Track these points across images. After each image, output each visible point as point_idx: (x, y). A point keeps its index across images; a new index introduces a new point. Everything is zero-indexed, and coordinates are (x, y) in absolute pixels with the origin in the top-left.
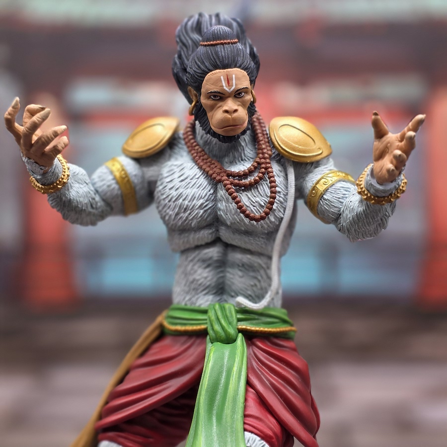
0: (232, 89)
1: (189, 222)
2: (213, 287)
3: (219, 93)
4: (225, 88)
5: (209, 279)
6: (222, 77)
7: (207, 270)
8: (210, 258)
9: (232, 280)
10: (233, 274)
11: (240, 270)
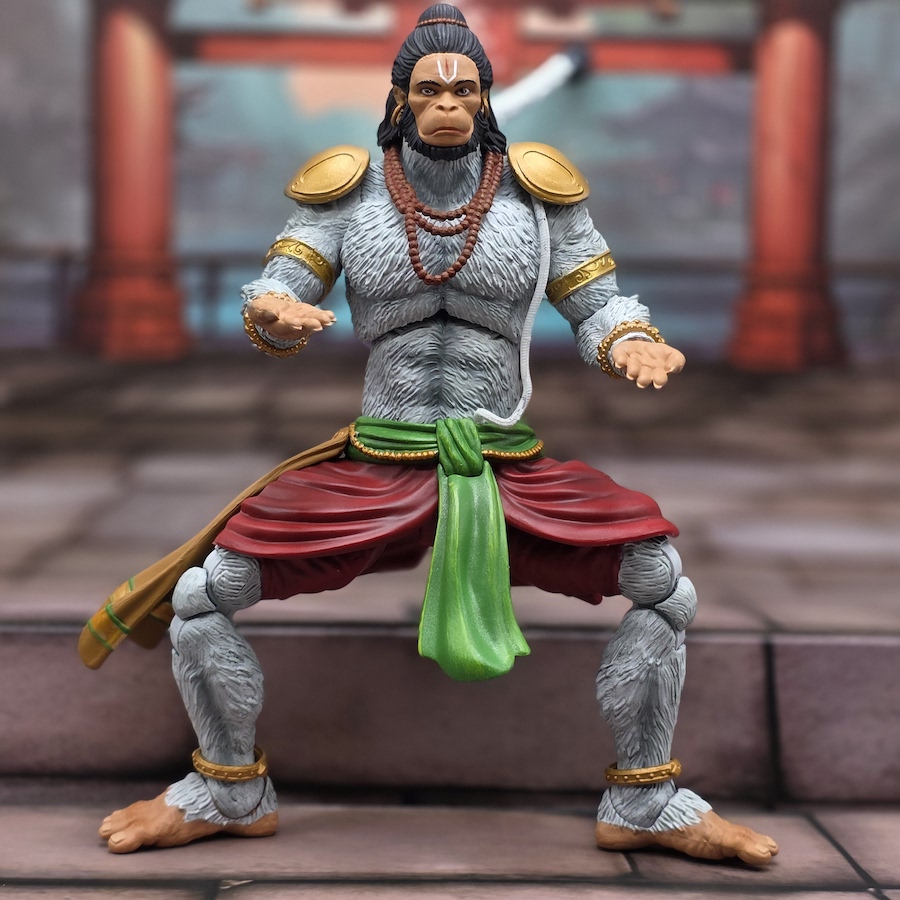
0: (451, 80)
1: (403, 285)
2: (424, 395)
3: (433, 82)
4: (442, 76)
5: (418, 383)
6: (439, 63)
7: (416, 370)
8: (419, 353)
9: (452, 384)
10: (454, 376)
11: (463, 369)
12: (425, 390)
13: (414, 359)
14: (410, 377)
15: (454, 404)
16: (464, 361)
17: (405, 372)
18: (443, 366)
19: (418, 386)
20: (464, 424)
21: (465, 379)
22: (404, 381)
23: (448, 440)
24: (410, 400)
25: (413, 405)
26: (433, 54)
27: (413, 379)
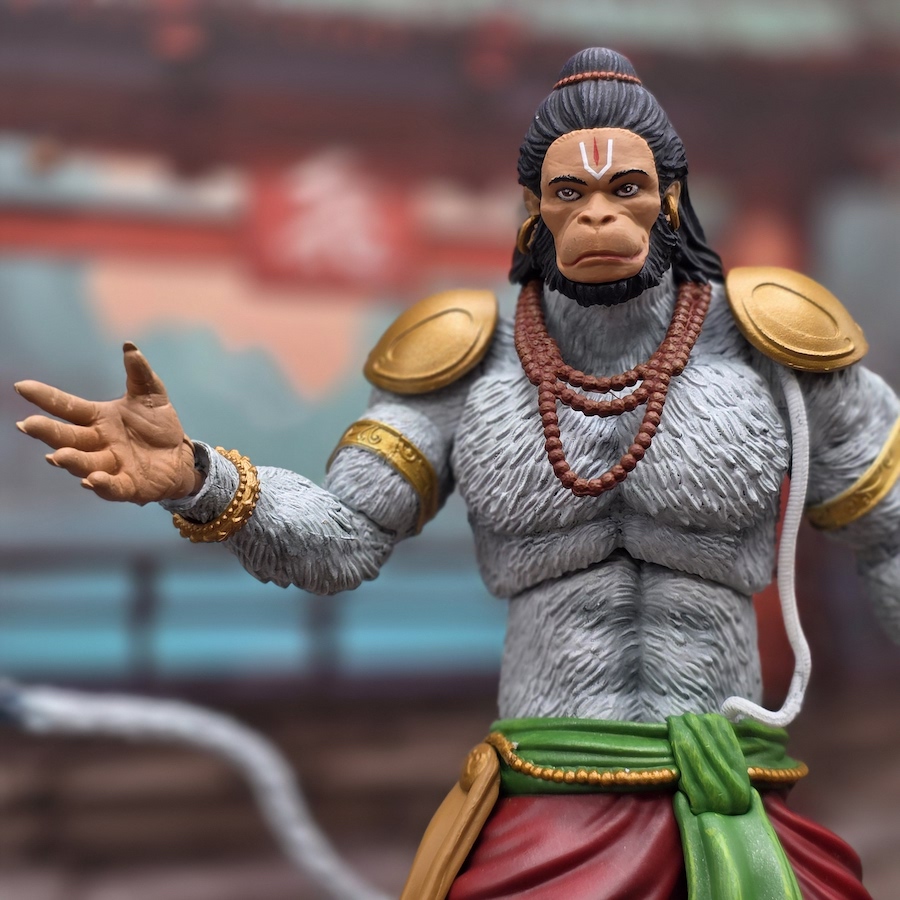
0: (603, 171)
1: (553, 513)
2: (615, 673)
3: (574, 179)
4: (587, 167)
5: (603, 654)
6: (582, 146)
7: (598, 633)
8: (603, 603)
9: (659, 653)
10: (662, 639)
11: (677, 627)
12: (616, 666)
13: (593, 614)
14: (589, 645)
15: (664, 687)
16: (678, 614)
17: (579, 637)
18: (642, 625)
19: (603, 660)
20: (714, 723)
21: (681, 644)
22: (578, 653)
23: (696, 751)
24: (591, 683)
25: (597, 693)
26: (573, 132)
27: (594, 648)
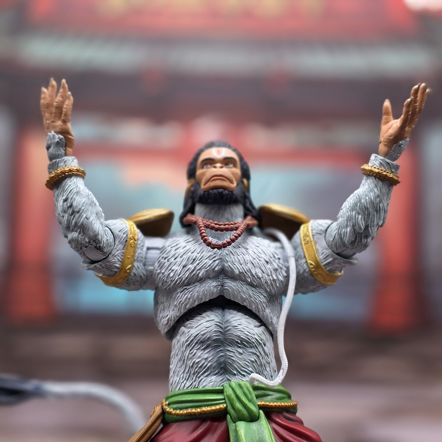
0: (221, 156)
1: (197, 272)
3: (210, 159)
4: (215, 155)
6: (214, 150)
7: (207, 351)
8: (208, 338)
9: (232, 358)
10: (234, 352)
11: (239, 347)
12: (215, 364)
13: (205, 343)
14: (203, 356)
16: (239, 341)
18: (226, 347)
19: (209, 362)
20: (243, 385)
21: (241, 354)
22: (199, 360)
23: (233, 396)
24: (205, 372)
25: (207, 376)
27: (205, 357)
